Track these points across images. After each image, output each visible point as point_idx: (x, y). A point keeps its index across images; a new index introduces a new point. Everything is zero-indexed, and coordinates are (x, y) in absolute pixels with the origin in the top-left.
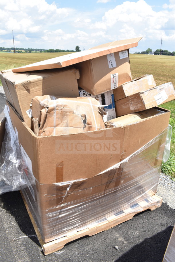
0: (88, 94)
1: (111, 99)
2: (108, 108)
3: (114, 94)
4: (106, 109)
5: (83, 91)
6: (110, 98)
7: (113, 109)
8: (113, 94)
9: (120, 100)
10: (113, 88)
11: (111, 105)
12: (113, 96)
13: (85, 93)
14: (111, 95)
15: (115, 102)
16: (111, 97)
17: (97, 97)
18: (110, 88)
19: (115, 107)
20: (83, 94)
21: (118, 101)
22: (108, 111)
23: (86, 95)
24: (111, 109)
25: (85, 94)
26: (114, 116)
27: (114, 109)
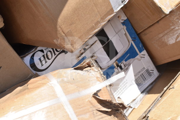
0: (57, 53)
1: (125, 34)
2: (129, 58)
3: (128, 19)
4: (124, 62)
5: (42, 51)
6: (123, 30)
7: (140, 55)
8: (126, 18)
9: (152, 28)
10: (120, 5)
11: (132, 47)
12: (129, 24)
13: (49, 54)
14: (123, 24)
15: (138, 35)
16: (125, 27)
17: (87, 48)
18: (112, 10)
19: (145, 46)
20: (42, 59)
21: (147, 31)
22: (131, 65)
23: (54, 57)
24: (138, 57)
25: (50, 57)
26: (150, 69)
27: (144, 52)
